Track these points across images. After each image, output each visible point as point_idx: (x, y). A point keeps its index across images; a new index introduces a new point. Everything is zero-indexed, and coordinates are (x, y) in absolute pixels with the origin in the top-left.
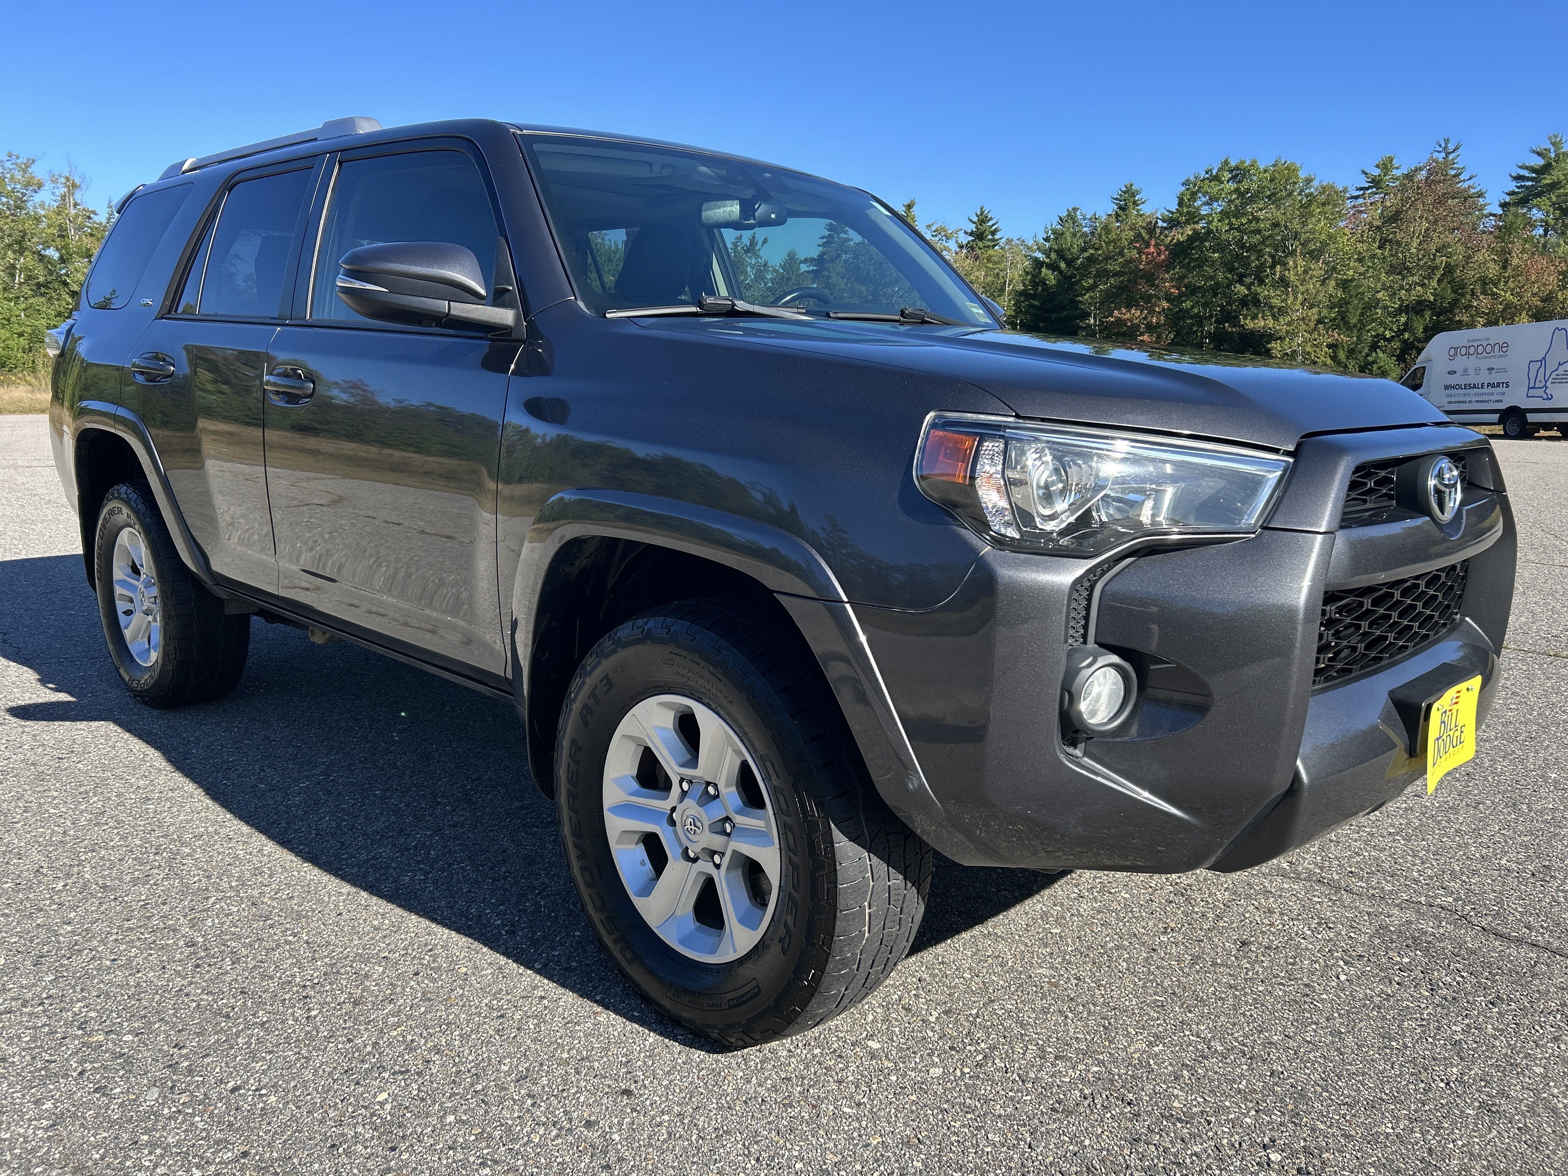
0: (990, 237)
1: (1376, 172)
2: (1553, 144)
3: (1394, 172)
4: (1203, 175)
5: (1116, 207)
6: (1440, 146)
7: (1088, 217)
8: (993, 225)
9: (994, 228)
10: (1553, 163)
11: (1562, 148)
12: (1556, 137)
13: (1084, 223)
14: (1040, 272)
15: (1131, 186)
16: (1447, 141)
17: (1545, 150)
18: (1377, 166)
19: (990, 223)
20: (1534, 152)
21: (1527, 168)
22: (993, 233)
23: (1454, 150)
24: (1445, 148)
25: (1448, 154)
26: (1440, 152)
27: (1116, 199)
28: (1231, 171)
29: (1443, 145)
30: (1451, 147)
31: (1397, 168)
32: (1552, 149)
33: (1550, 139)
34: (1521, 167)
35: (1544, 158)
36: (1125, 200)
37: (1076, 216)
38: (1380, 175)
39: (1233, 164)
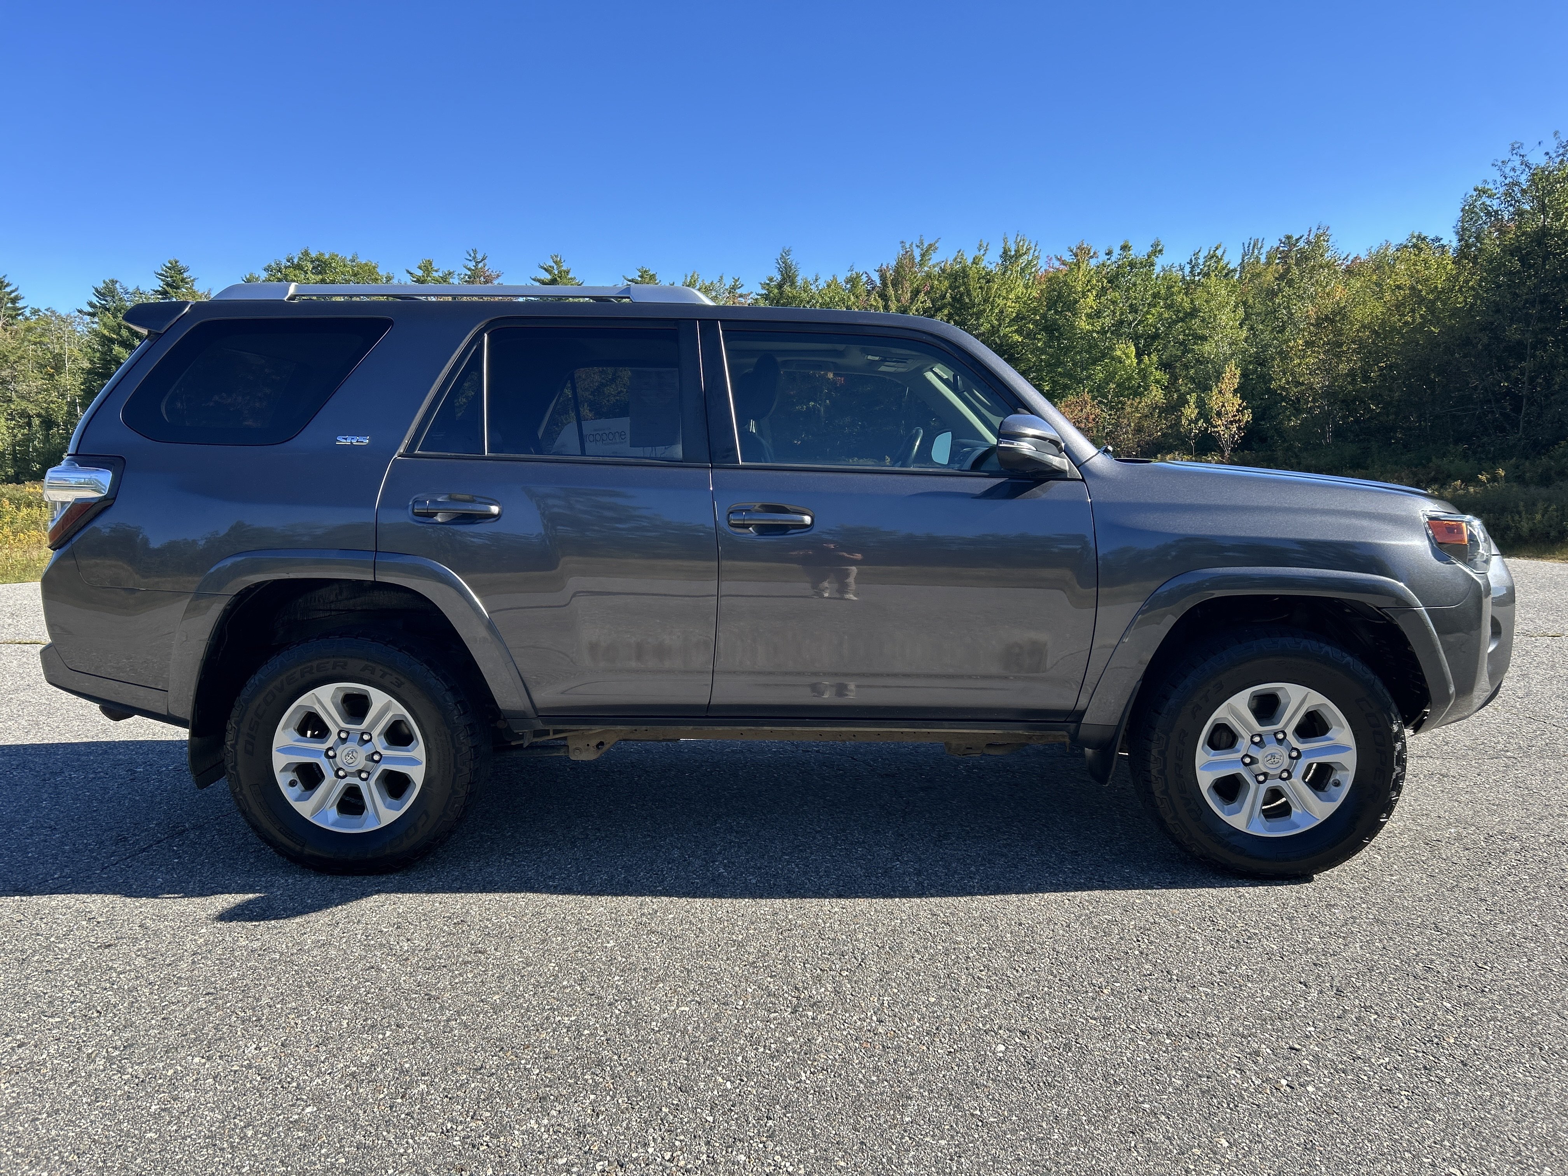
0: (9, 305)
1: (420, 273)
2: (556, 262)
3: (435, 274)
4: (284, 263)
5: (162, 283)
6: (470, 255)
7: (131, 290)
8: (12, 292)
9: (13, 295)
10: (558, 279)
11: (562, 266)
12: (557, 256)
13: (126, 297)
14: (111, 350)
15: (176, 262)
16: (475, 251)
17: (550, 267)
18: (420, 268)
19: (8, 289)
20: (542, 267)
21: (539, 281)
22: (14, 301)
23: (482, 260)
24: (474, 258)
25: (477, 263)
26: (470, 260)
27: (161, 275)
28: (312, 262)
29: (472, 255)
30: (479, 257)
31: (436, 271)
32: (555, 267)
33: (552, 258)
34: (534, 280)
35: (550, 274)
36: (172, 277)
37: (115, 289)
38: (423, 276)
39: (314, 255)
